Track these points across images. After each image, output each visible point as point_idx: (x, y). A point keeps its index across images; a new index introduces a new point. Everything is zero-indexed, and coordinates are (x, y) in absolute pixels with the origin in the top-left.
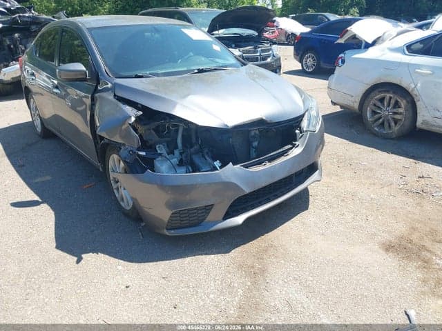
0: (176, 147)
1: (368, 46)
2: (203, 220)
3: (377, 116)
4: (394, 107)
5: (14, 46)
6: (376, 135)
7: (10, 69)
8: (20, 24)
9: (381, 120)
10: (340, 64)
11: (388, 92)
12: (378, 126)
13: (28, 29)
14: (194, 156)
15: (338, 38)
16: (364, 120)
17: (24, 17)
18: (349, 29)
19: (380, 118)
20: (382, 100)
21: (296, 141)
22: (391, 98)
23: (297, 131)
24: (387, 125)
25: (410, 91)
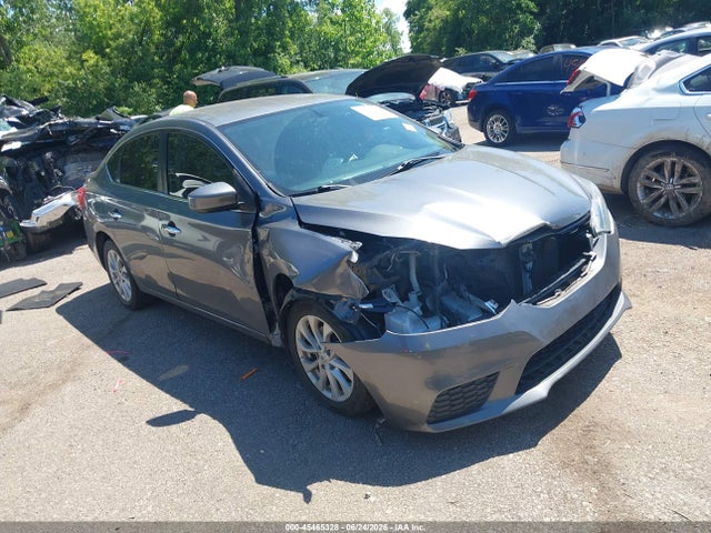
0: (411, 289)
1: (617, 90)
2: (485, 400)
3: (655, 194)
4: (681, 177)
5: (46, 171)
6: (658, 224)
7: (45, 209)
8: (51, 137)
9: (663, 200)
10: (578, 124)
11: (667, 154)
12: (659, 210)
13: (64, 143)
14: (443, 298)
15: (565, 85)
16: (635, 205)
17: (57, 124)
18: (581, 68)
19: (660, 196)
20: (659, 169)
21: (589, 250)
22: (673, 164)
23: (589, 236)
24: (675, 206)
25: (704, 148)
